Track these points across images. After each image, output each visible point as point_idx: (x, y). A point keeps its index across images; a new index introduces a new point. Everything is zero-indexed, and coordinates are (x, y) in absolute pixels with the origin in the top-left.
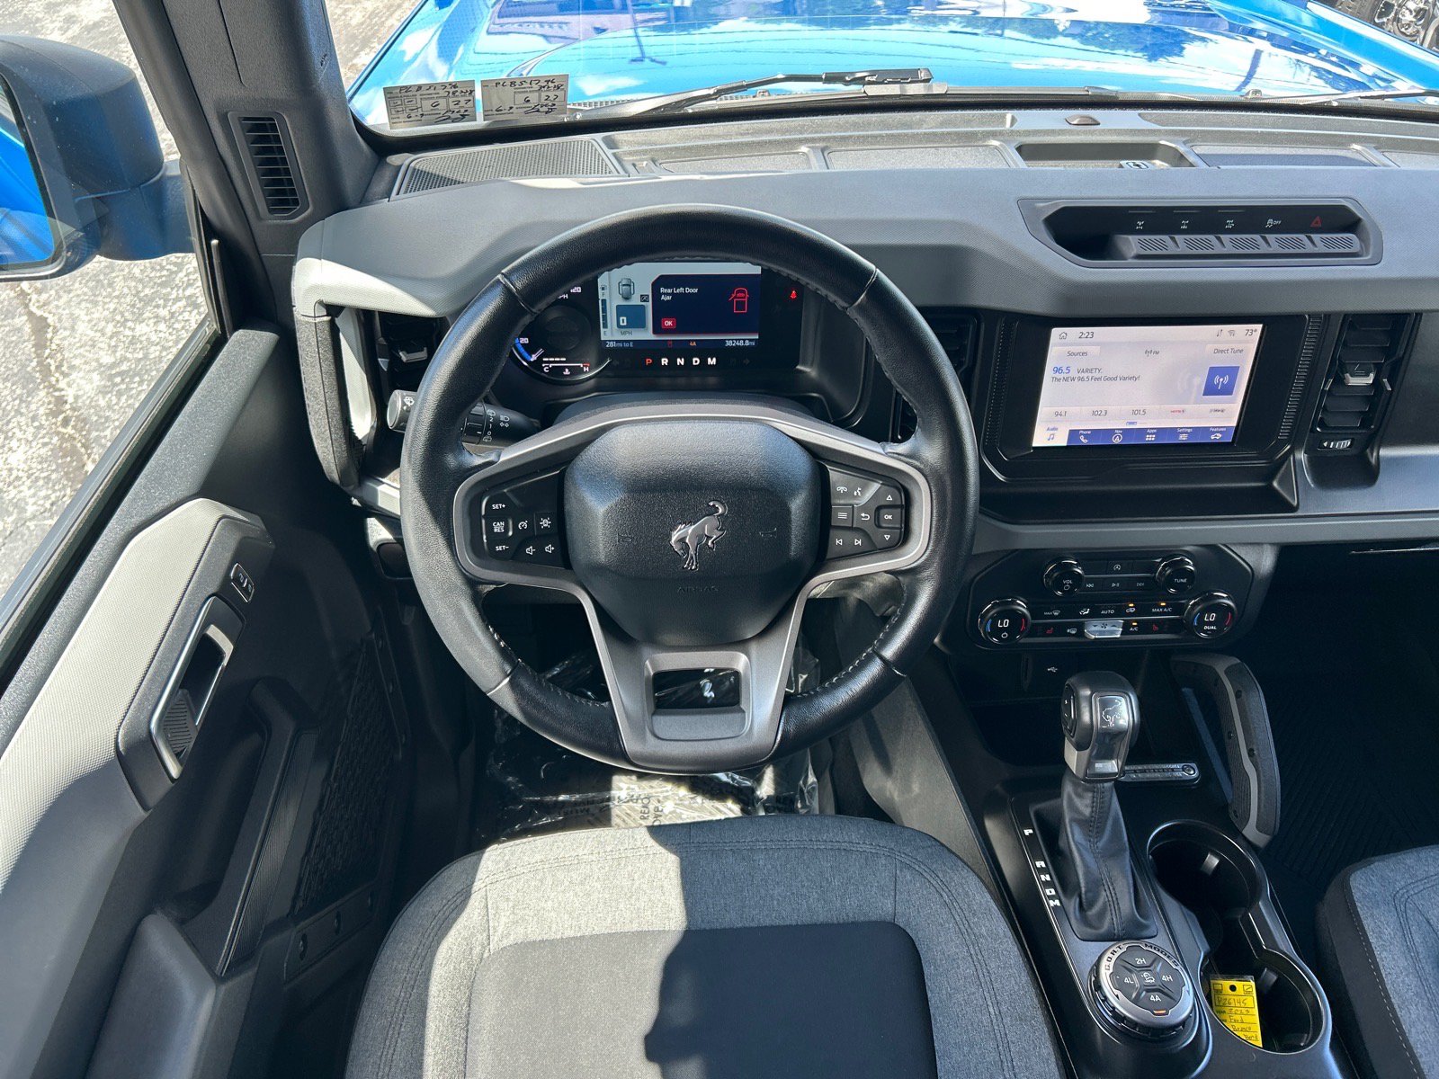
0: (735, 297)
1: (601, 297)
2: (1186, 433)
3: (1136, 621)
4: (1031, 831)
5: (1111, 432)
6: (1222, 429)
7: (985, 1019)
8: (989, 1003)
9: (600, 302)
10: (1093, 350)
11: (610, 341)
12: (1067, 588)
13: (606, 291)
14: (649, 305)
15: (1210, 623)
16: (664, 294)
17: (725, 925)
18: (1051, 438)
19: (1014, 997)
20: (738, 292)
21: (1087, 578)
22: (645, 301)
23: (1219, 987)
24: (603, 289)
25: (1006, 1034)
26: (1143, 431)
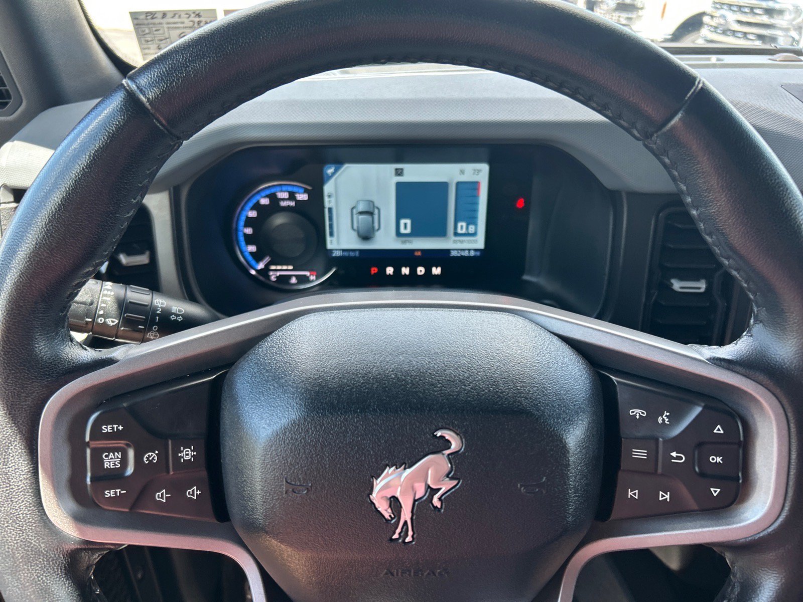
1: (327, 205)
9: (326, 210)
11: (336, 250)
13: (333, 199)
24: (330, 196)
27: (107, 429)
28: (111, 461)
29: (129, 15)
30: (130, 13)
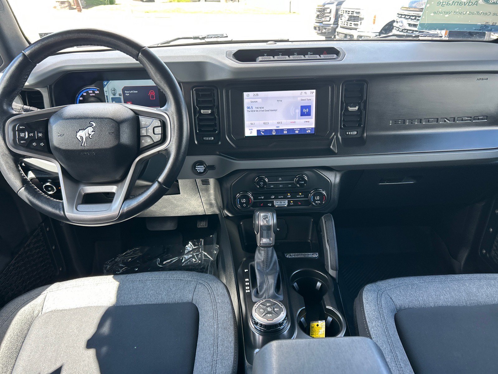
0: (150, 94)
1: (106, 95)
2: (298, 130)
3: (292, 201)
4: (247, 270)
5: (271, 130)
6: (310, 129)
7: (212, 330)
8: (215, 324)
9: (106, 96)
10: (259, 100)
12: (262, 185)
13: (107, 93)
14: (122, 97)
15: (317, 200)
16: (126, 93)
17: (130, 304)
18: (251, 133)
19: (224, 322)
20: (151, 92)
21: (269, 183)
22: (120, 96)
23: (313, 326)
24: (106, 92)
25: (218, 334)
26: (282, 130)
27: (21, 127)
28: (22, 135)
29: (39, 35)
30: (39, 34)
